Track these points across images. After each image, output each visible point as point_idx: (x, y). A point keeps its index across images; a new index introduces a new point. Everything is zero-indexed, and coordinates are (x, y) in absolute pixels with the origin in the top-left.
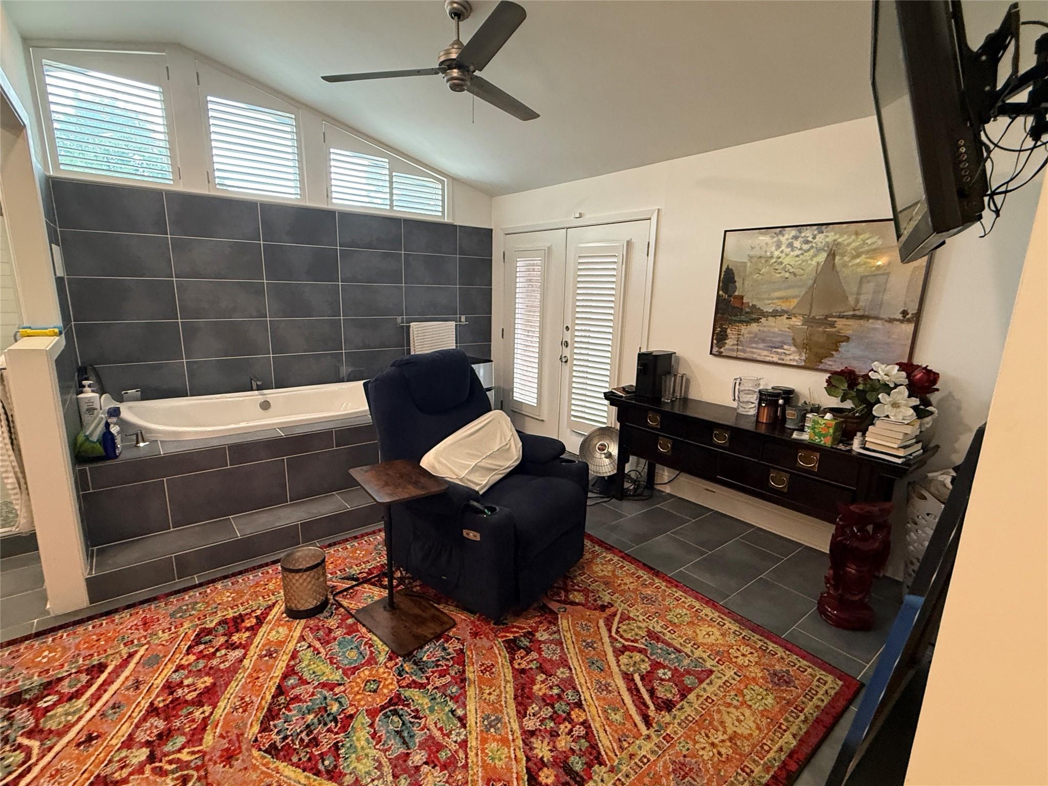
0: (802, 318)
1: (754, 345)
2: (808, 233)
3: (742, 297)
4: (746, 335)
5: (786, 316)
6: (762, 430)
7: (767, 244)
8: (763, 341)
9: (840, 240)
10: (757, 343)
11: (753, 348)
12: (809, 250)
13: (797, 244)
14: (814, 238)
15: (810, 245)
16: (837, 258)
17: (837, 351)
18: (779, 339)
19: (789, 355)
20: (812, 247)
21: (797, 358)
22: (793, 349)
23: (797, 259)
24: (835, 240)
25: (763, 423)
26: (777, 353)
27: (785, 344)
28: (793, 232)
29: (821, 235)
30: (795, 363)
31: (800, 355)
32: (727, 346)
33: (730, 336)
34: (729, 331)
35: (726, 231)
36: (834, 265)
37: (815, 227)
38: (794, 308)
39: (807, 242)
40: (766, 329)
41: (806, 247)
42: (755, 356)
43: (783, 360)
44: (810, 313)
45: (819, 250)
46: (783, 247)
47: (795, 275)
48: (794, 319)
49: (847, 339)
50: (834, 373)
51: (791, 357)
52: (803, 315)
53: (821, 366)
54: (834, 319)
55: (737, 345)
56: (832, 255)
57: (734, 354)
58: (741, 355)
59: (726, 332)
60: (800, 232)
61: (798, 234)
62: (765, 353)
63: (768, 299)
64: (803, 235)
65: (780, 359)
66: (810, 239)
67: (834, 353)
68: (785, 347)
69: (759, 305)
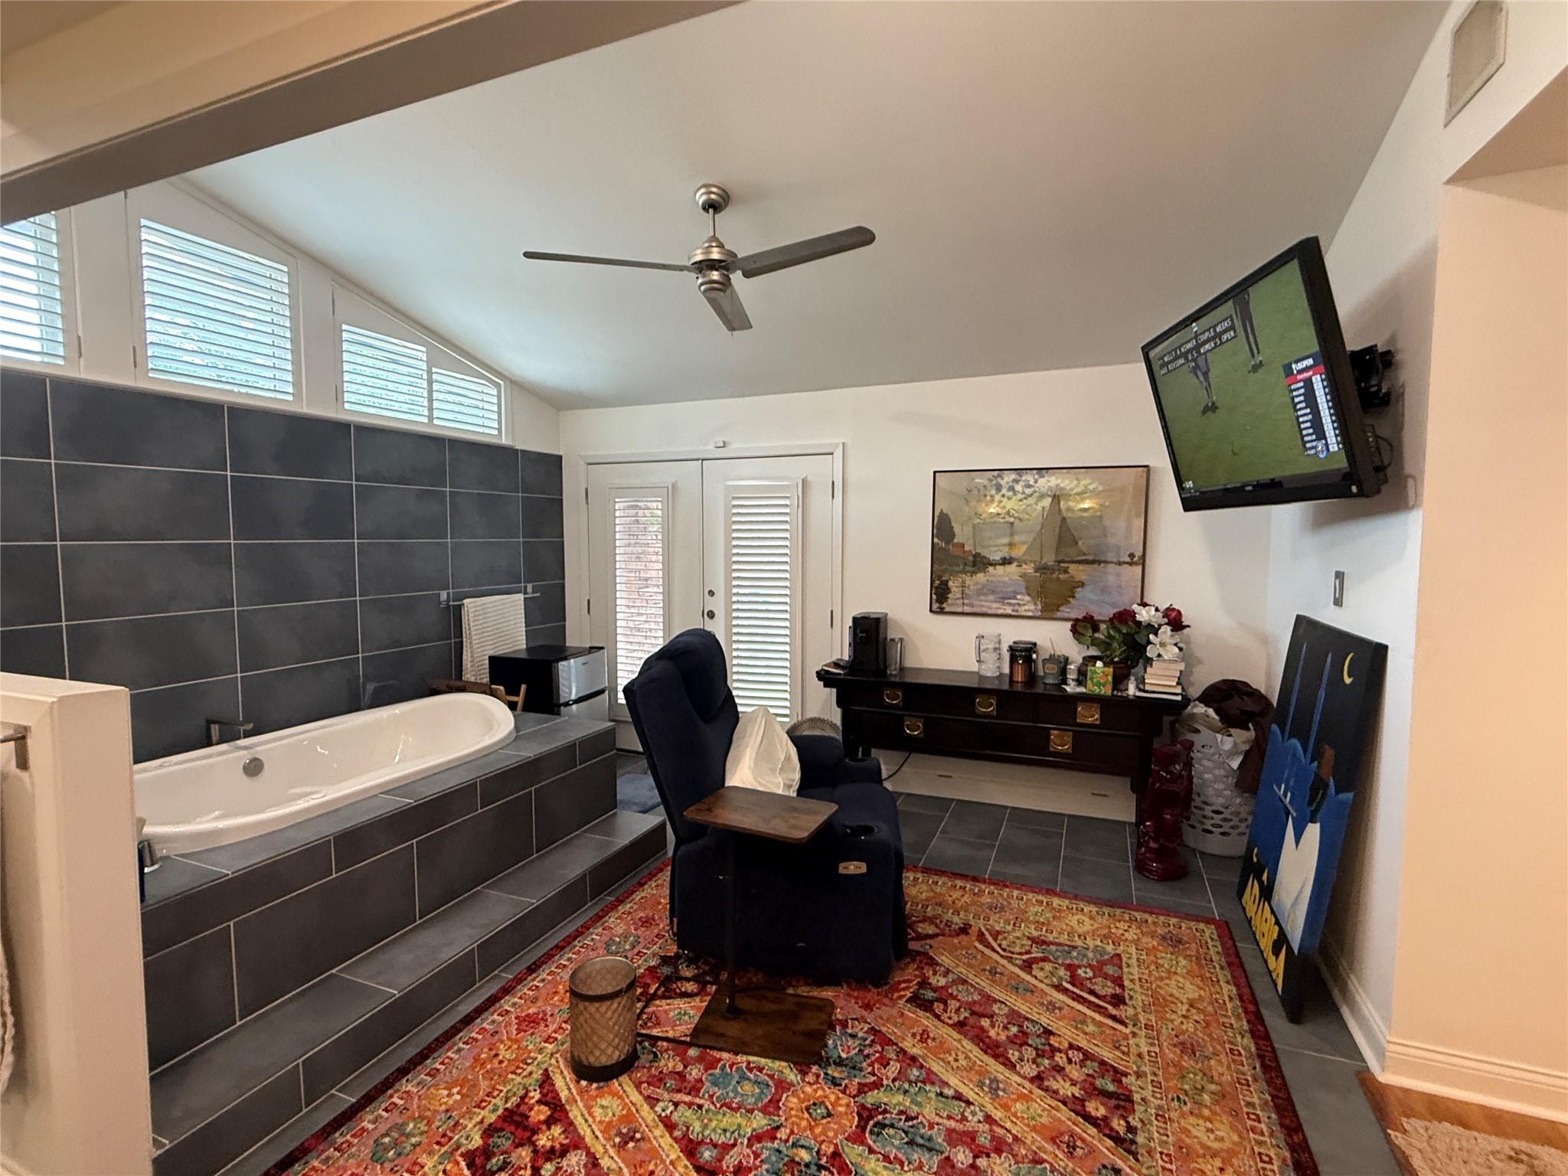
0: (1033, 565)
1: (982, 597)
2: (1029, 478)
3: (963, 545)
4: (972, 588)
5: (1015, 564)
6: (1019, 688)
7: (985, 487)
8: (993, 592)
9: (1062, 485)
10: (986, 594)
11: (982, 600)
12: (1031, 495)
13: (1019, 488)
14: (1036, 481)
15: (1033, 489)
16: (1062, 503)
17: (1073, 597)
18: (1011, 589)
19: (1024, 605)
20: (1035, 492)
21: (1032, 607)
22: (1027, 598)
23: (1021, 503)
24: (1057, 485)
25: (1018, 682)
26: (1010, 604)
27: (1018, 594)
28: (1013, 476)
29: (1042, 479)
30: (1030, 614)
31: (1035, 604)
32: (949, 601)
33: (954, 589)
34: (950, 583)
35: (935, 472)
36: (1060, 510)
37: (1035, 471)
38: (1024, 554)
39: (1029, 486)
40: (994, 579)
41: (1028, 491)
42: (984, 610)
43: (1017, 611)
44: (1041, 559)
45: (1042, 496)
46: (1004, 491)
47: (1020, 520)
48: (1024, 566)
49: (1082, 584)
50: (1077, 620)
51: (1026, 607)
52: (1034, 562)
53: (1059, 614)
54: (1066, 565)
55: (963, 598)
56: (1056, 498)
57: (960, 610)
58: (967, 609)
59: (947, 585)
60: (1021, 476)
61: (1018, 478)
62: (995, 605)
63: (995, 546)
64: (1024, 478)
65: (1013, 611)
66: (1032, 483)
67: (1071, 599)
68: (1019, 597)
69: (985, 553)
